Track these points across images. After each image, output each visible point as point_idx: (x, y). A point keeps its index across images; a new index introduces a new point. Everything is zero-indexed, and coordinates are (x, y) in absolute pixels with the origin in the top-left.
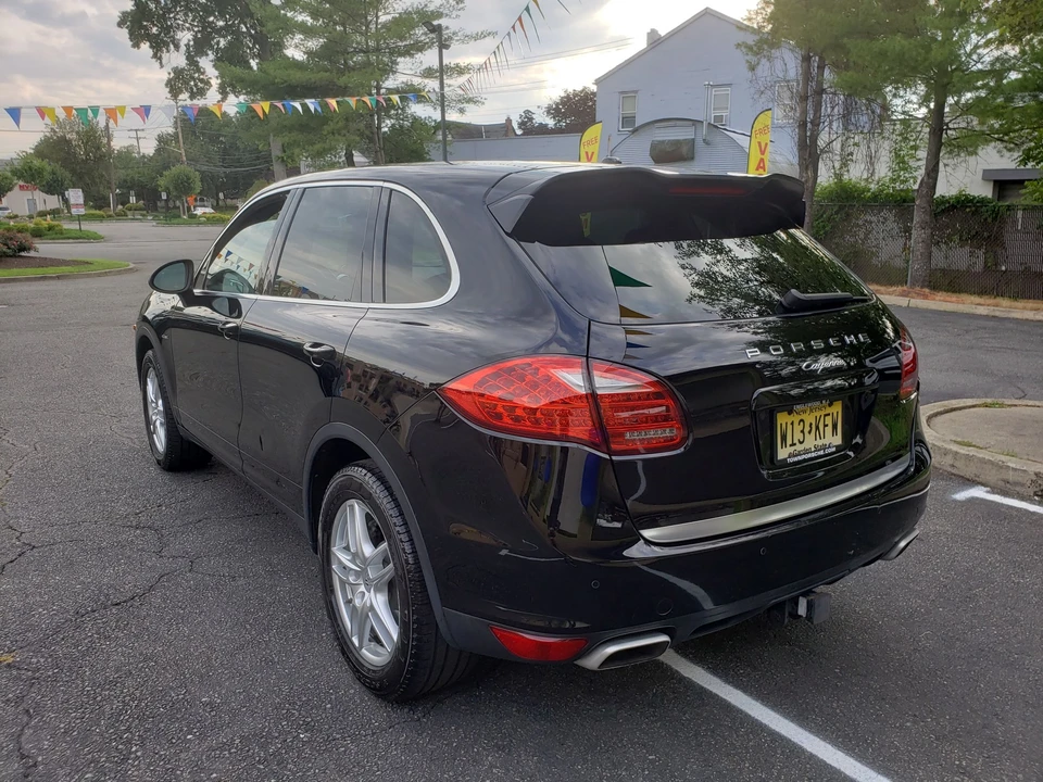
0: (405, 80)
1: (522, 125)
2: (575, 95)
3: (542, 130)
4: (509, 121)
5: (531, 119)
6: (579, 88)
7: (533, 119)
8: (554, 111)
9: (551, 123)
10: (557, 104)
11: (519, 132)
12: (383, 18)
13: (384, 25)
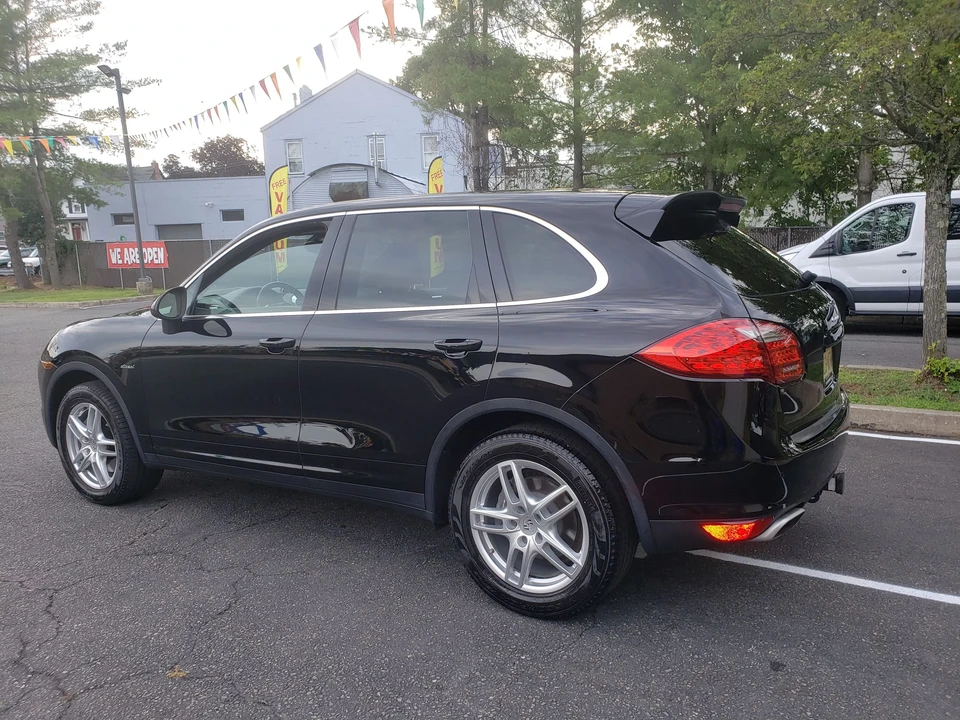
0: (66, 122)
1: (167, 168)
2: (219, 141)
3: (189, 174)
4: (155, 164)
5: (176, 163)
6: (222, 136)
7: (178, 163)
8: (199, 156)
9: (197, 167)
10: (201, 149)
11: (166, 175)
12: (33, 59)
13: (34, 64)
